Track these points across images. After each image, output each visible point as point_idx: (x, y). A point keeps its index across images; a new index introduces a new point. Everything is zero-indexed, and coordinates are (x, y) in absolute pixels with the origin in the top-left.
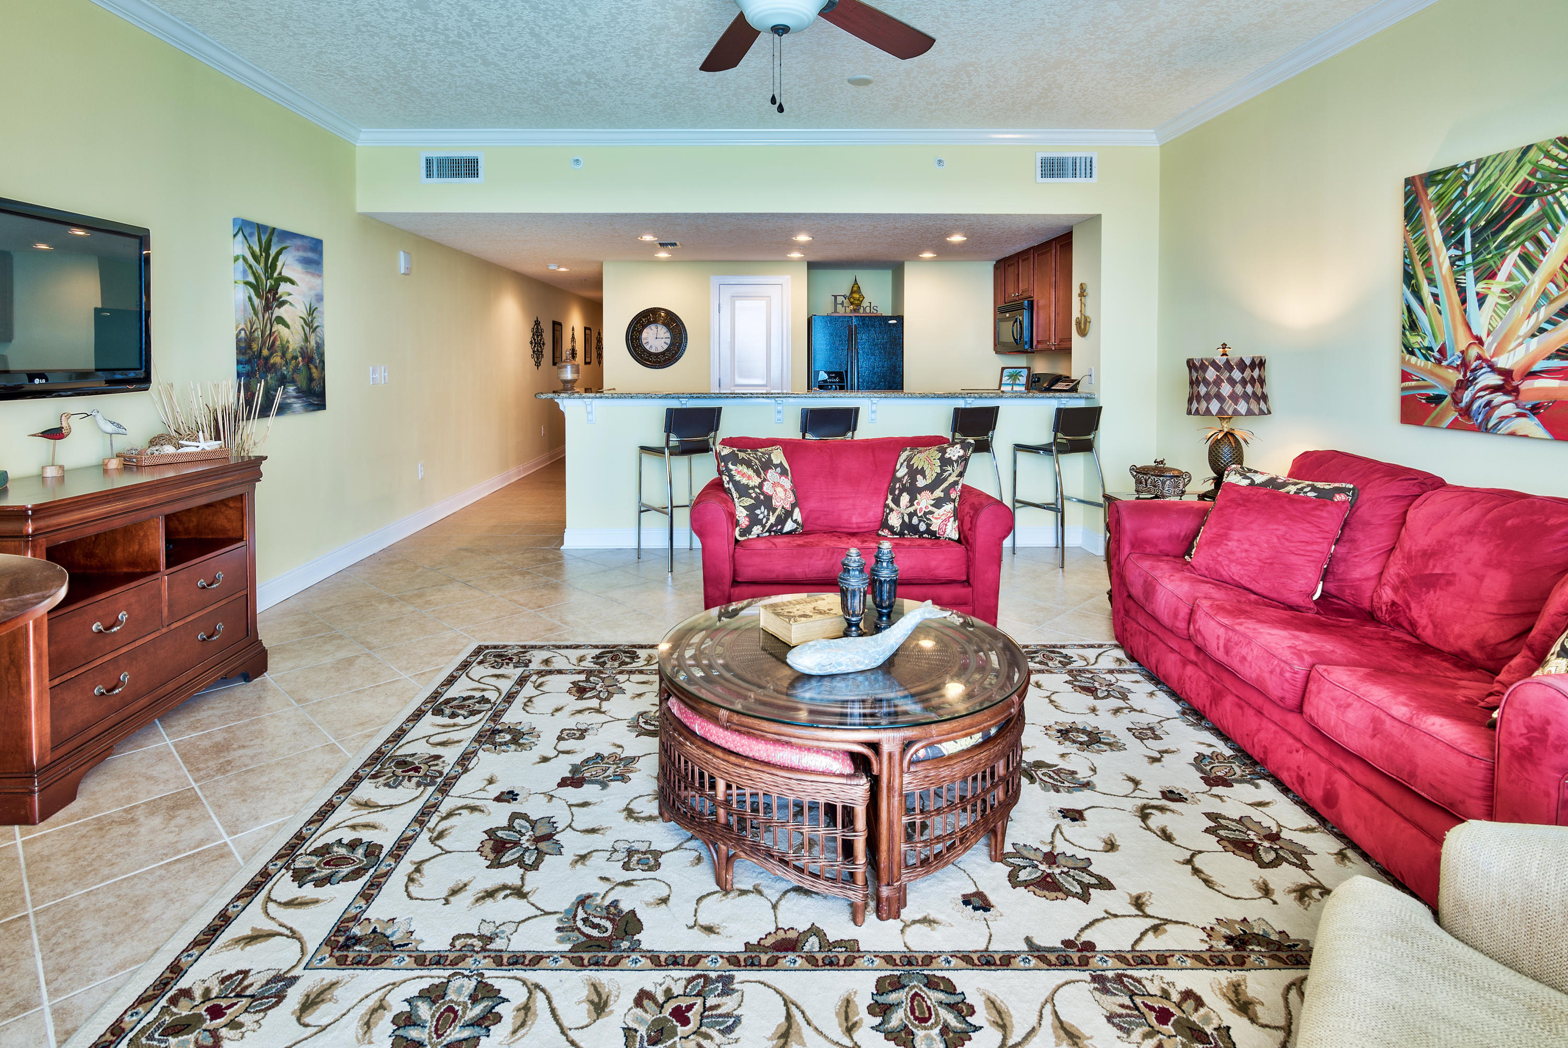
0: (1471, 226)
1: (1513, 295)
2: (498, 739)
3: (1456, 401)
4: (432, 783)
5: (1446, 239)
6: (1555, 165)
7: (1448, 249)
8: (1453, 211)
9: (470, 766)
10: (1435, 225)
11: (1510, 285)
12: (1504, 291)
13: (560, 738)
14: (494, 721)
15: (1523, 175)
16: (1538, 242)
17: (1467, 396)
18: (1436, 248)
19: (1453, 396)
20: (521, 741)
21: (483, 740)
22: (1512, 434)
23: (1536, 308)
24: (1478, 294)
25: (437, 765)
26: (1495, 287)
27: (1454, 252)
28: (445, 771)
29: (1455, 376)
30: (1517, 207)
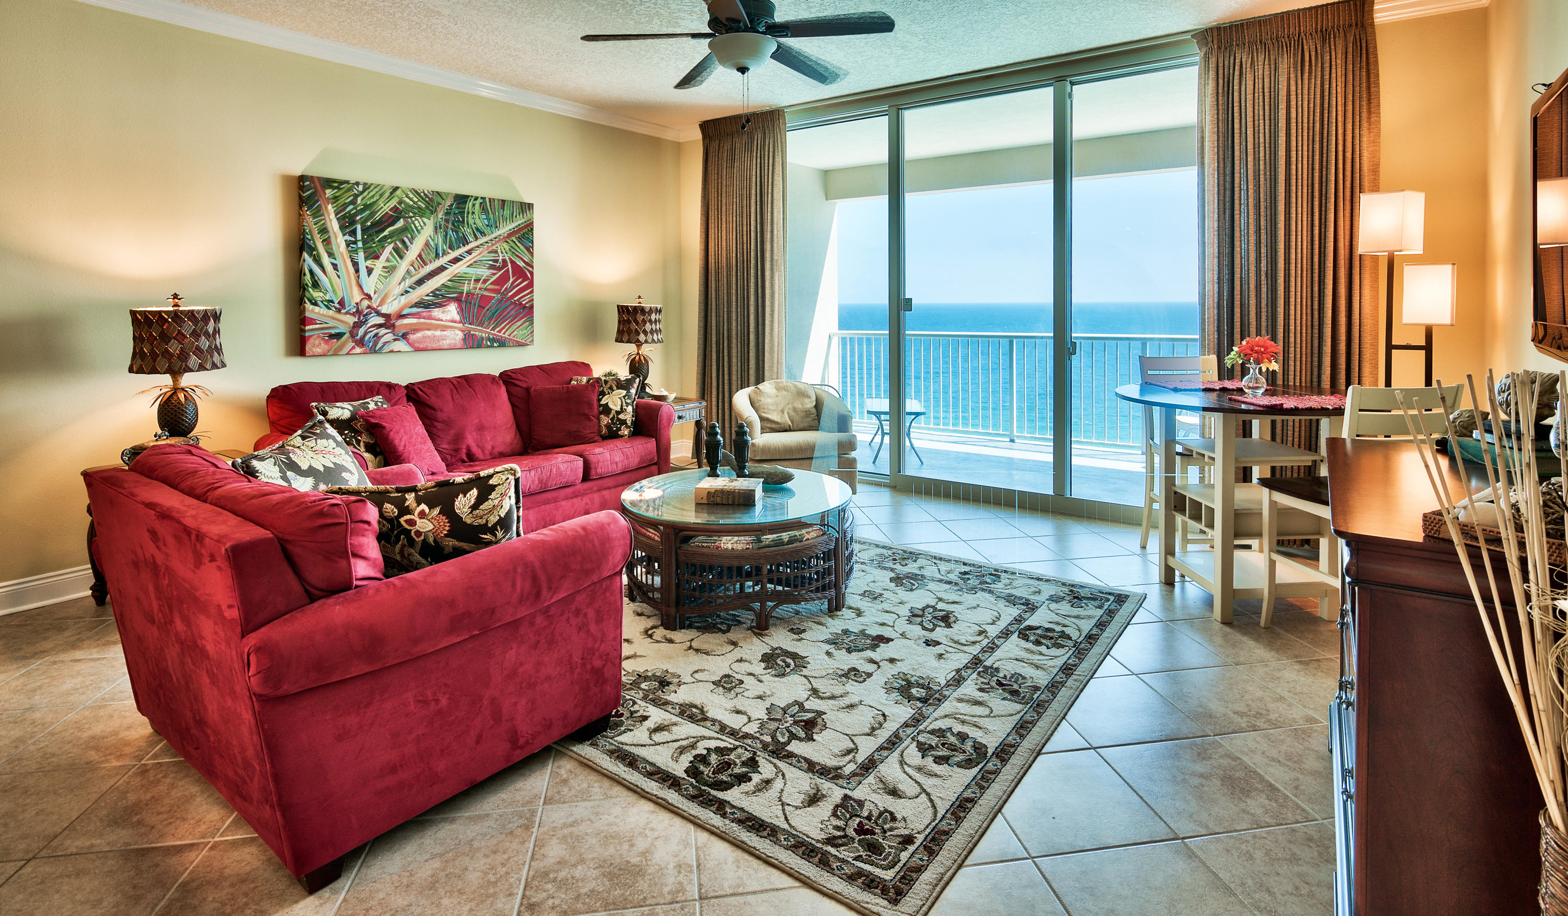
0: (361, 224)
1: (390, 270)
2: (922, 693)
3: (353, 335)
4: (986, 668)
5: (342, 228)
6: (411, 203)
7: (344, 235)
8: (347, 210)
9: (954, 673)
10: (332, 216)
11: (387, 264)
12: (384, 267)
13: (869, 675)
14: (921, 714)
15: (393, 203)
16: (403, 242)
17: (361, 332)
18: (334, 233)
19: (351, 333)
20: (904, 683)
21: (937, 696)
22: (392, 351)
23: (404, 279)
24: (367, 267)
25: (982, 683)
26: (379, 265)
27: (348, 238)
28: (974, 676)
29: (351, 320)
30: (390, 220)
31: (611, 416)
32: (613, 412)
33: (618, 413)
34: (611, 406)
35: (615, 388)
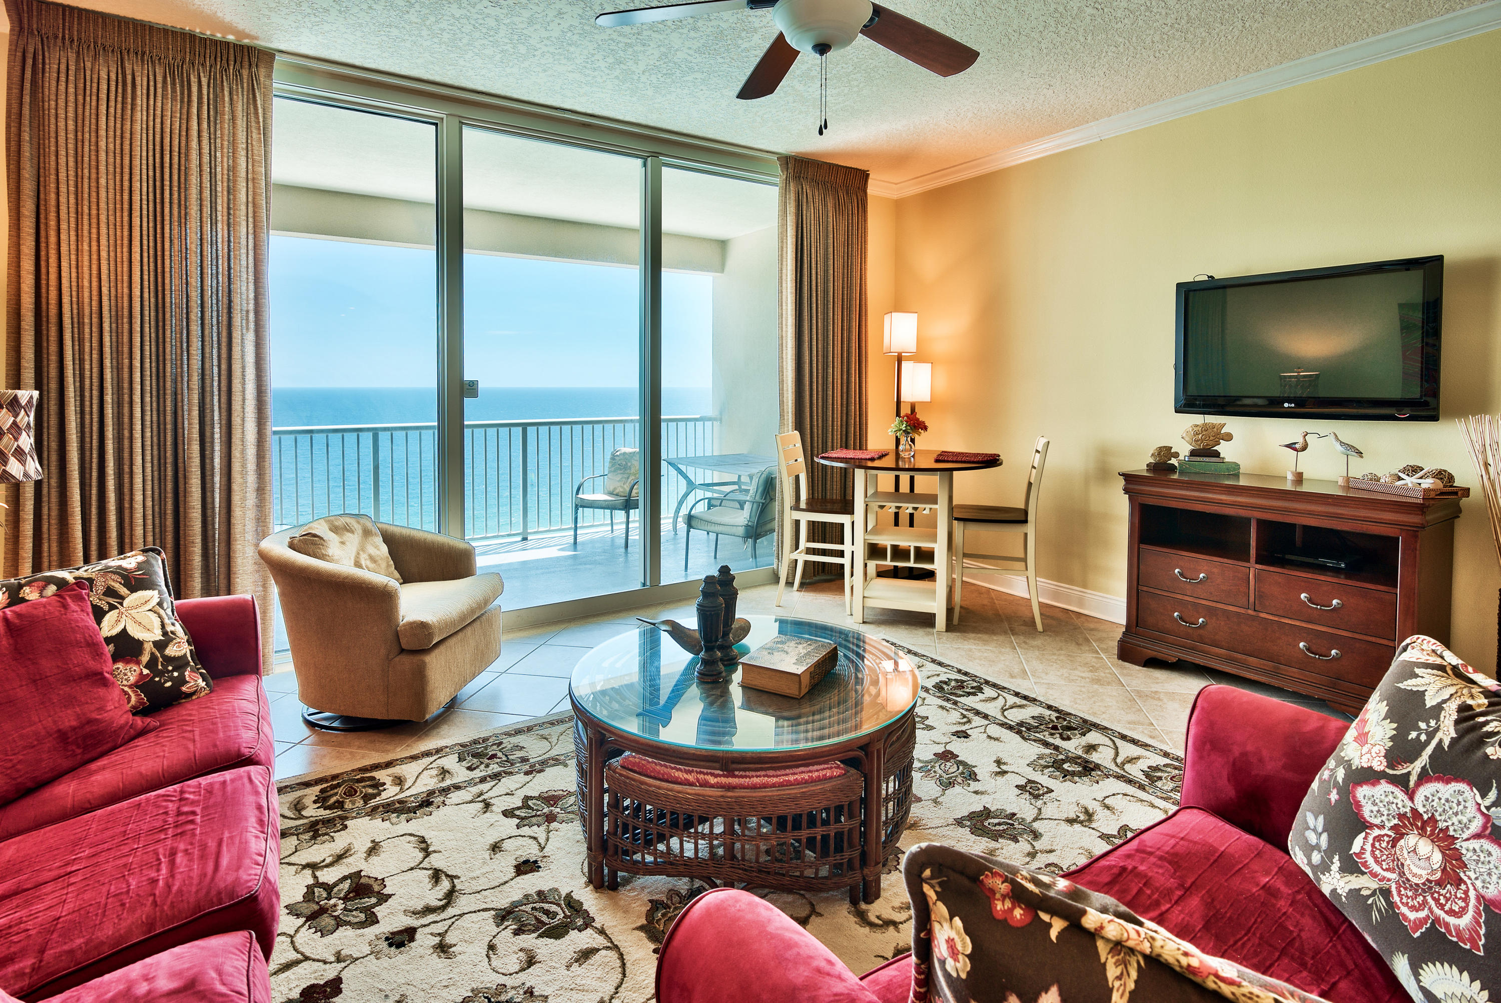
31: (145, 658)
32: (148, 648)
33: (160, 645)
34: (136, 632)
35: (123, 591)
